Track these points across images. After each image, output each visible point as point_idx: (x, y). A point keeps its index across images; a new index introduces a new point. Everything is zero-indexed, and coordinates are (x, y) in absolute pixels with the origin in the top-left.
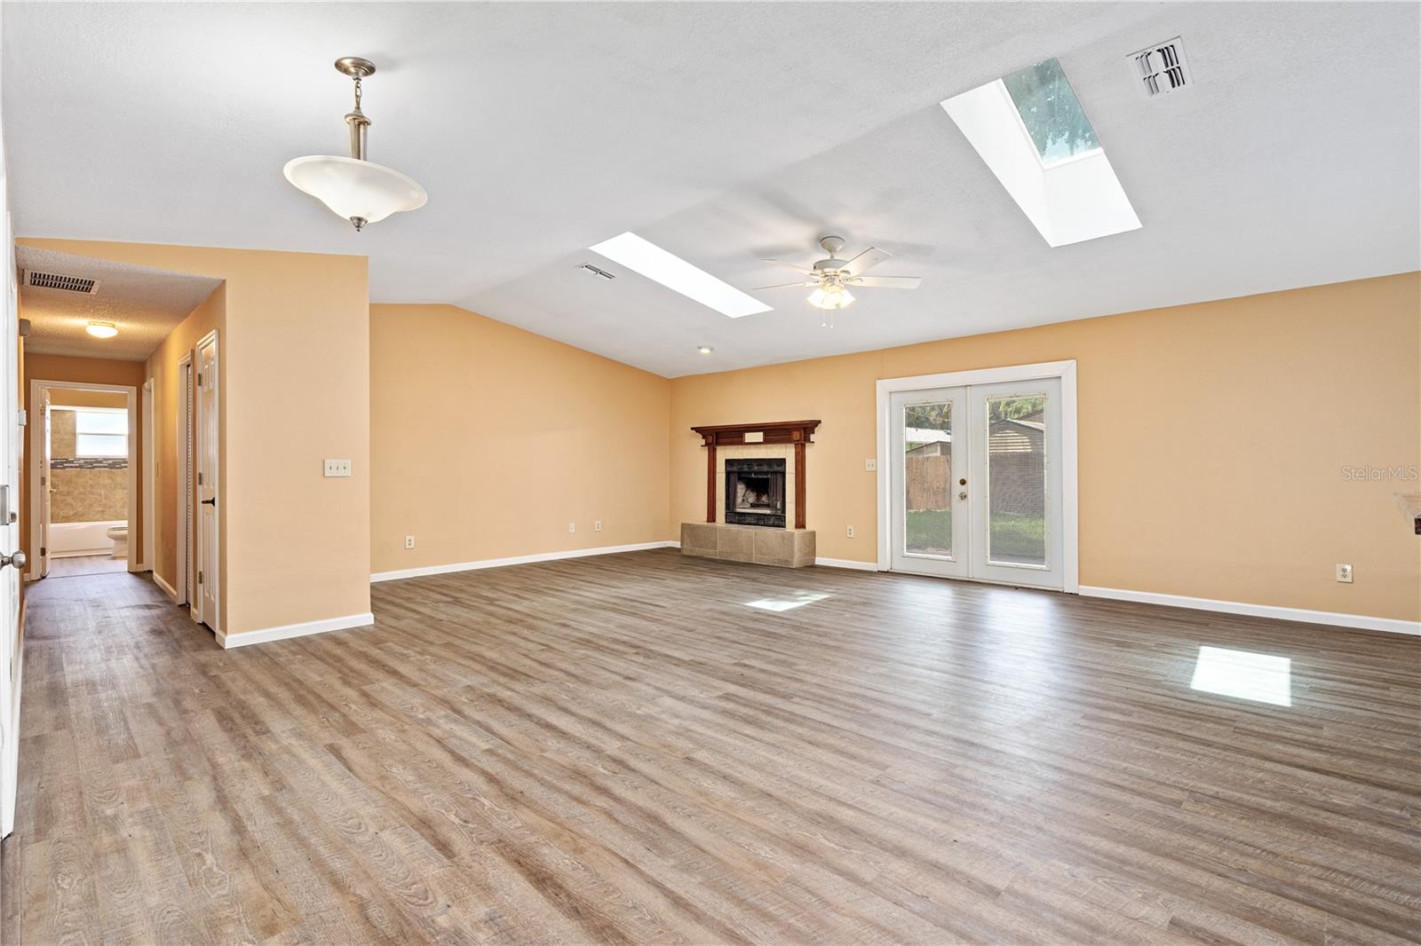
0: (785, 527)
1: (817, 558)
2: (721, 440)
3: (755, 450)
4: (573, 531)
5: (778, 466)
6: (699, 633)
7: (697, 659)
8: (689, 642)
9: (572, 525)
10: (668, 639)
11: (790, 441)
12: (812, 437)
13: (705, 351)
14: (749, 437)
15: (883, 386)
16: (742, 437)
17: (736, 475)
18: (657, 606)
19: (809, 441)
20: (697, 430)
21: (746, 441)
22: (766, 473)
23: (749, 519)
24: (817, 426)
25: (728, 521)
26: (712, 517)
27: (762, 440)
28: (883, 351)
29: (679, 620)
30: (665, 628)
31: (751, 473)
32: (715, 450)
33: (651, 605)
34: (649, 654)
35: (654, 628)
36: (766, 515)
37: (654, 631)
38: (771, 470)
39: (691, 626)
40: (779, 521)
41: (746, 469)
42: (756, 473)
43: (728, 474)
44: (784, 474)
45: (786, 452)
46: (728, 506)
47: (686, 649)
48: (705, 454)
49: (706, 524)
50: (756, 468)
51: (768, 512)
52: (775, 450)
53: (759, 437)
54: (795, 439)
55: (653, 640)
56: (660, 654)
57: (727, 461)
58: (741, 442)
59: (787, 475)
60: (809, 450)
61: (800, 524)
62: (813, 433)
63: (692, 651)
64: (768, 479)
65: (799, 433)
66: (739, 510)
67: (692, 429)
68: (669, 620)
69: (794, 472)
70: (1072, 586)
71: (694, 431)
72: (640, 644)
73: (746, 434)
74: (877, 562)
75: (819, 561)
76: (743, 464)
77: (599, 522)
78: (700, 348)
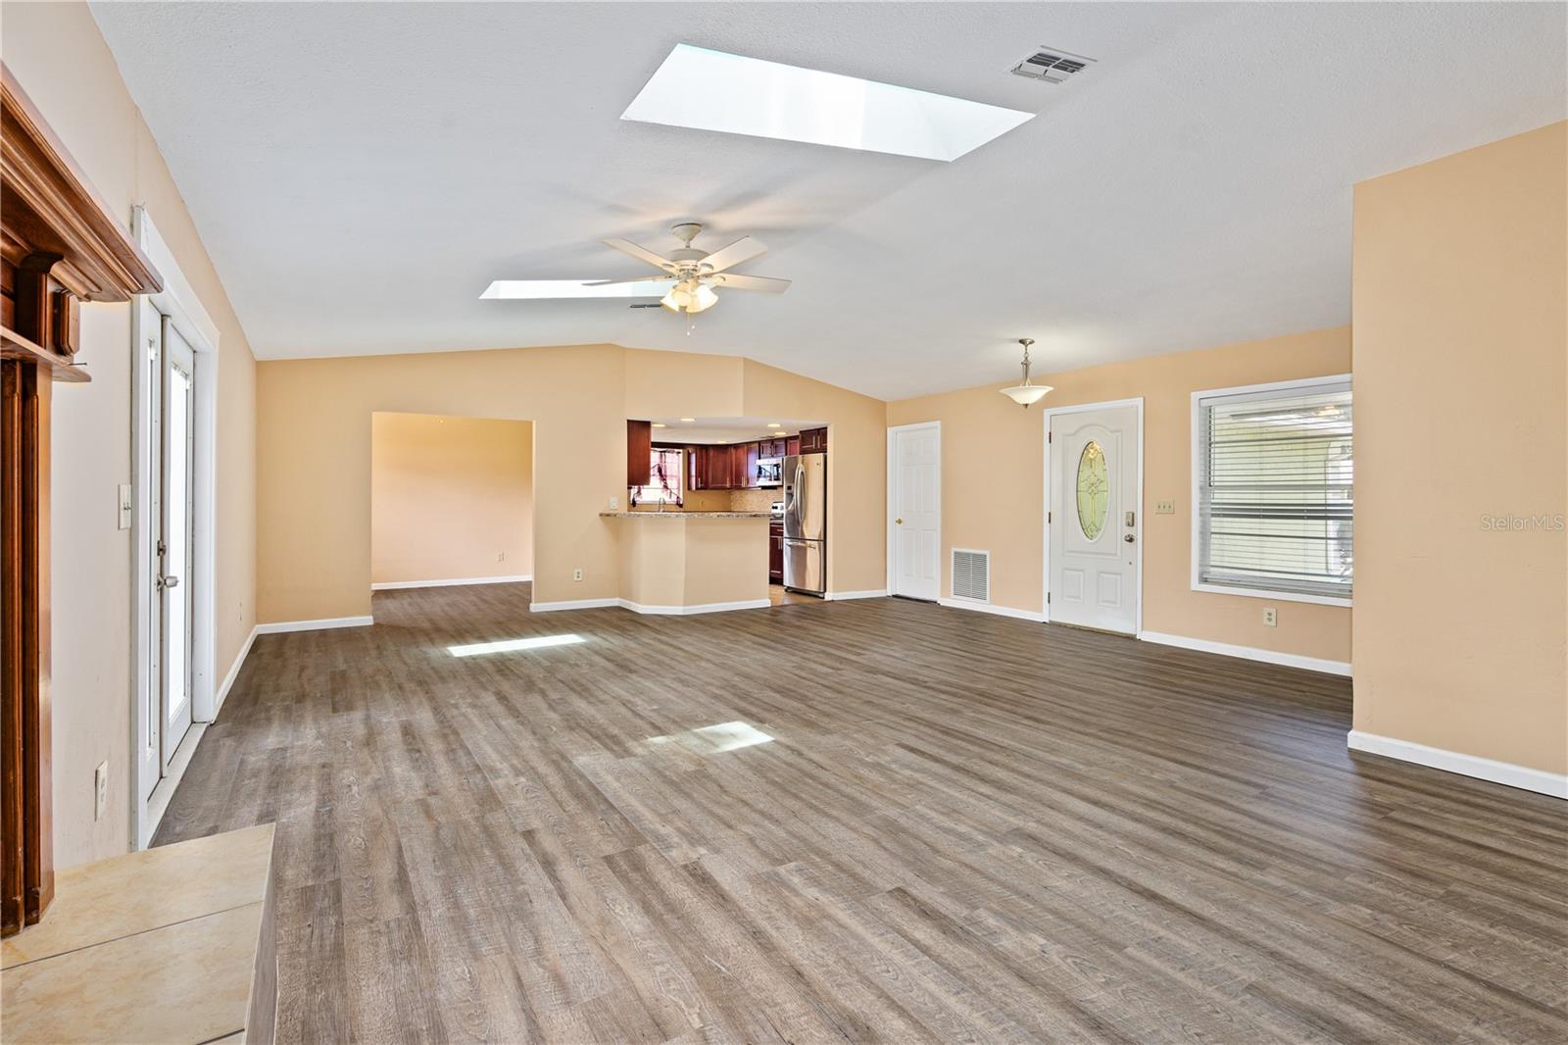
6: (859, 698)
7: (871, 675)
8: (873, 689)
10: (898, 693)
18: (913, 750)
29: (878, 717)
30: (898, 707)
33: (922, 753)
34: (914, 682)
35: (913, 707)
37: (913, 704)
39: (867, 708)
47: (878, 683)
55: (910, 693)
56: (904, 681)
63: (874, 681)
68: (893, 718)
72: (925, 690)
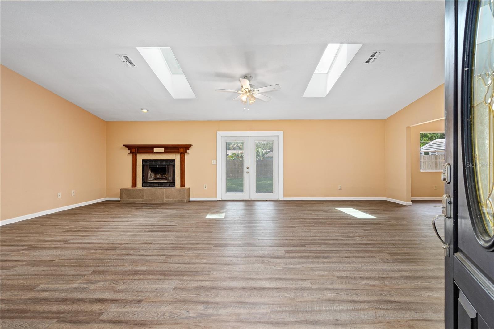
0: (175, 187)
1: (190, 198)
2: (139, 151)
3: (159, 155)
4: (60, 197)
5: (171, 162)
9: (59, 194)
11: (178, 152)
12: (188, 151)
13: (145, 111)
14: (156, 150)
15: (219, 134)
16: (153, 150)
17: (148, 166)
19: (187, 152)
20: (126, 146)
21: (155, 152)
22: (165, 165)
23: (155, 185)
24: (190, 147)
25: (144, 186)
26: (134, 184)
27: (163, 152)
28: (220, 121)
31: (156, 165)
32: (136, 155)
36: (165, 182)
38: (168, 164)
40: (172, 184)
41: (154, 163)
42: (159, 165)
43: (143, 166)
44: (174, 166)
45: (177, 157)
46: (143, 180)
48: (130, 157)
49: (131, 188)
50: (159, 163)
51: (166, 181)
52: (169, 156)
53: (162, 150)
54: (181, 151)
57: (143, 160)
58: (152, 152)
59: (176, 166)
60: (187, 156)
61: (183, 185)
62: (189, 149)
64: (166, 168)
65: (183, 149)
66: (149, 181)
67: (123, 145)
69: (180, 165)
70: (282, 198)
71: (124, 147)
73: (154, 149)
74: (217, 197)
75: (192, 199)
76: (153, 162)
77: (74, 191)
78: (142, 109)
